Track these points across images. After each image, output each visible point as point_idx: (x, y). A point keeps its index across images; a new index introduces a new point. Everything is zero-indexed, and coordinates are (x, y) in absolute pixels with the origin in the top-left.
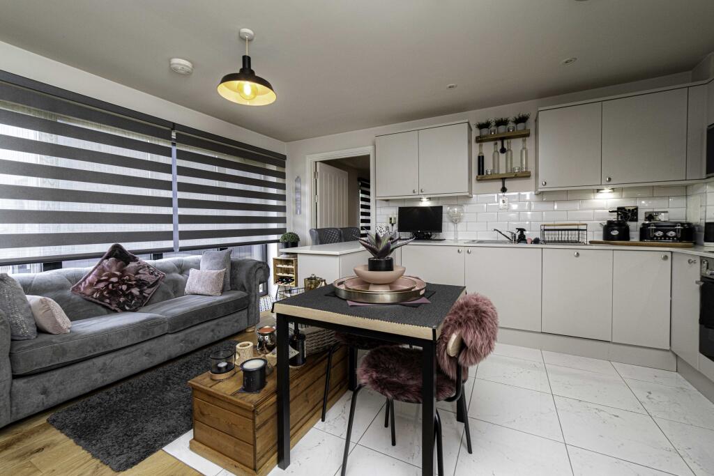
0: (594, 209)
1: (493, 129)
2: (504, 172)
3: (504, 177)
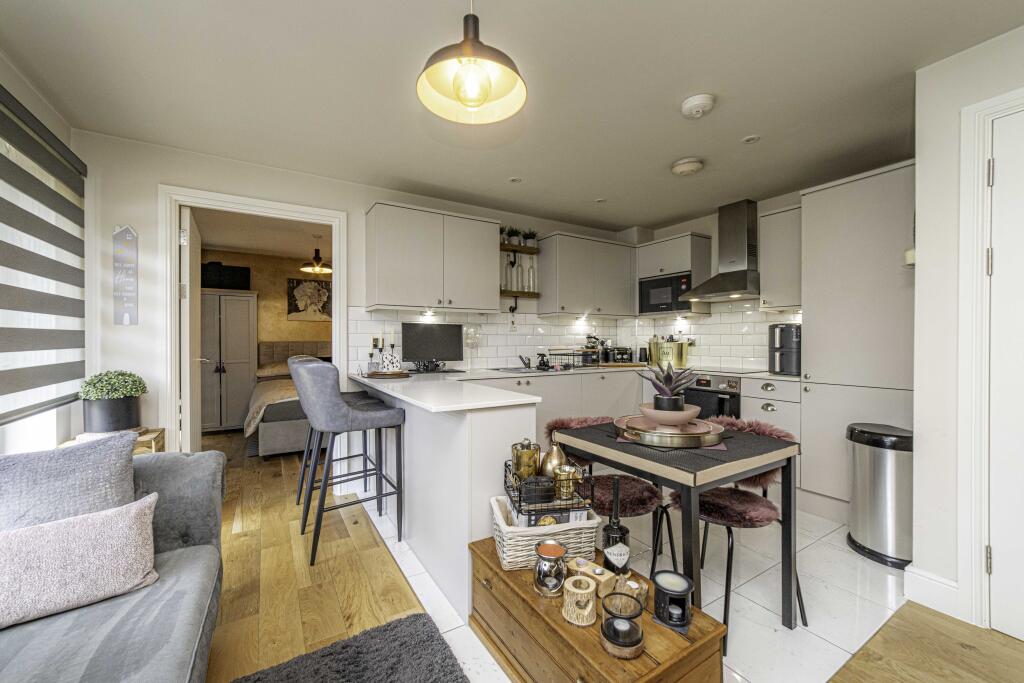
0: (576, 334)
1: (506, 237)
2: (515, 289)
3: (516, 296)
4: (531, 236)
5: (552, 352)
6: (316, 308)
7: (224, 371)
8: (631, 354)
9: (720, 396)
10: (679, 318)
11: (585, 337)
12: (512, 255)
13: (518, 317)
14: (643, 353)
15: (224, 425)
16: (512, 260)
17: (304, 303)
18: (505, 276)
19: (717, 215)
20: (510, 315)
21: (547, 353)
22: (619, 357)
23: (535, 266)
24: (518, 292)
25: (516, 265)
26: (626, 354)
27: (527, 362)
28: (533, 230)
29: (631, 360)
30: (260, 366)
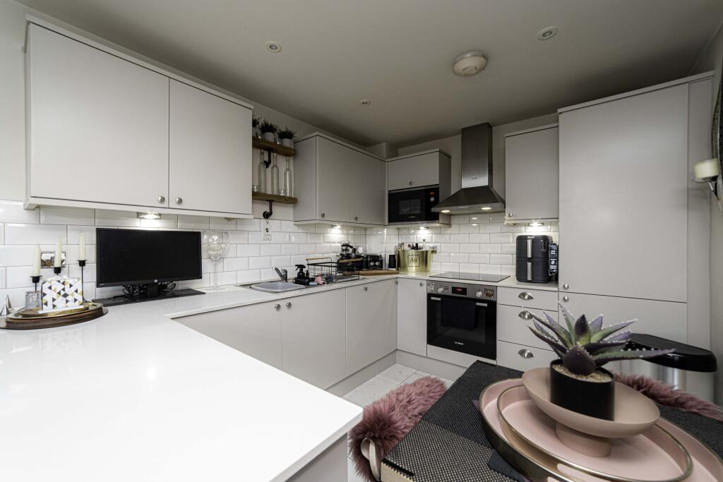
0: (332, 243)
1: (259, 132)
2: (269, 192)
3: (272, 200)
4: (287, 135)
5: (310, 262)
8: (382, 261)
9: (478, 304)
10: (422, 228)
11: (340, 245)
12: (266, 154)
13: (273, 224)
14: (392, 259)
16: (267, 159)
18: (258, 177)
19: (460, 136)
20: (264, 221)
21: (305, 263)
22: (372, 264)
23: (292, 169)
24: (272, 196)
25: (271, 165)
26: (378, 261)
27: (283, 274)
28: (290, 129)
29: (381, 267)
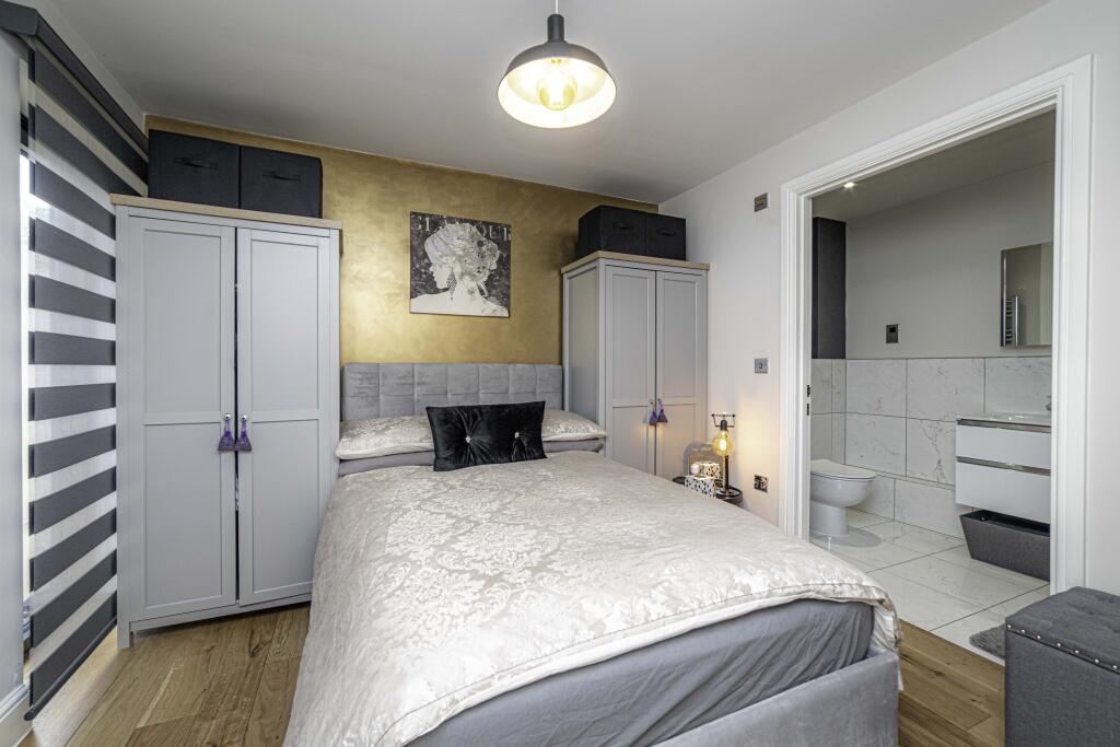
6: (473, 285)
7: (248, 449)
15: (242, 601)
17: (448, 272)
30: (345, 426)
